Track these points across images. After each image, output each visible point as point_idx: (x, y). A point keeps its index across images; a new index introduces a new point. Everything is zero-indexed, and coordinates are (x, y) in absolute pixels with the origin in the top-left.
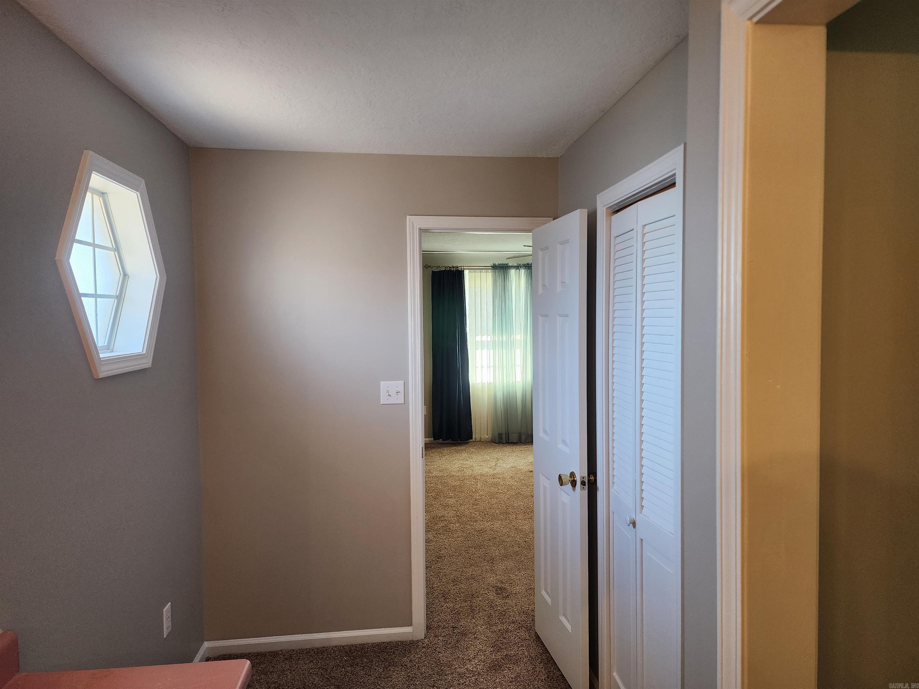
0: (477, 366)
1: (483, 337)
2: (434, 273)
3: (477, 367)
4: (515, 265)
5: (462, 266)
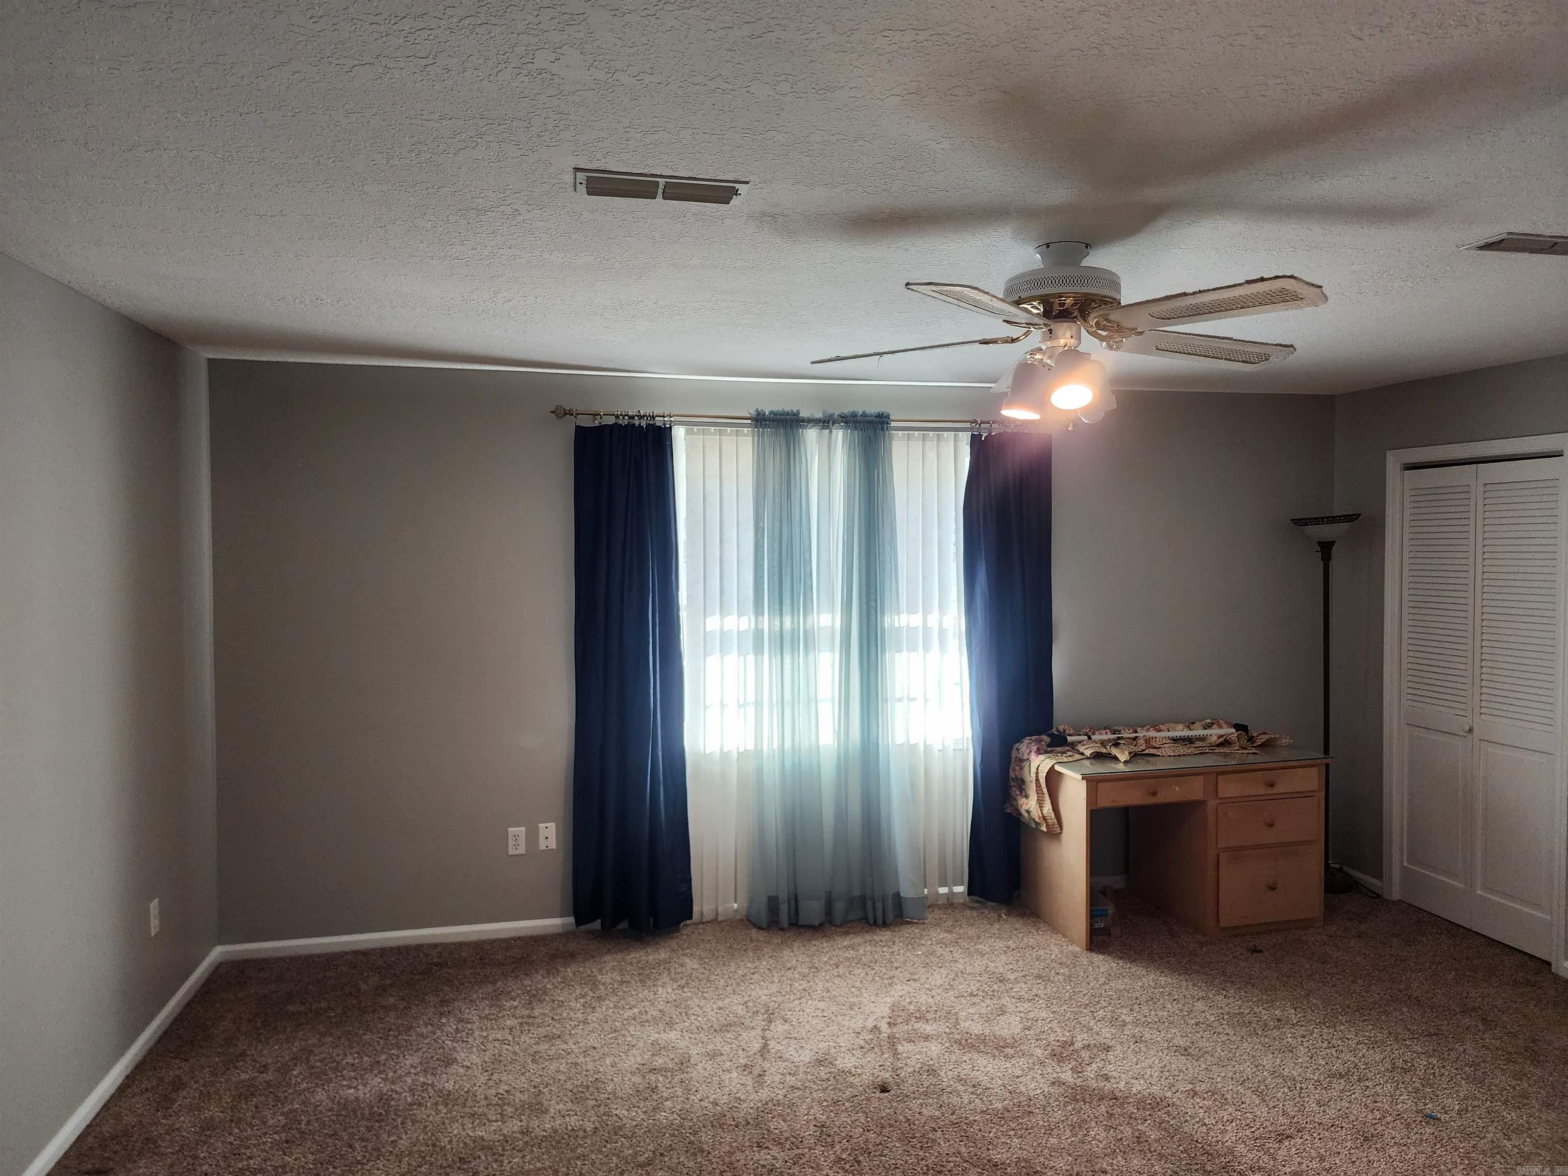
0: (707, 705)
1: (727, 619)
2: (581, 432)
3: (709, 707)
4: (819, 415)
5: (667, 413)
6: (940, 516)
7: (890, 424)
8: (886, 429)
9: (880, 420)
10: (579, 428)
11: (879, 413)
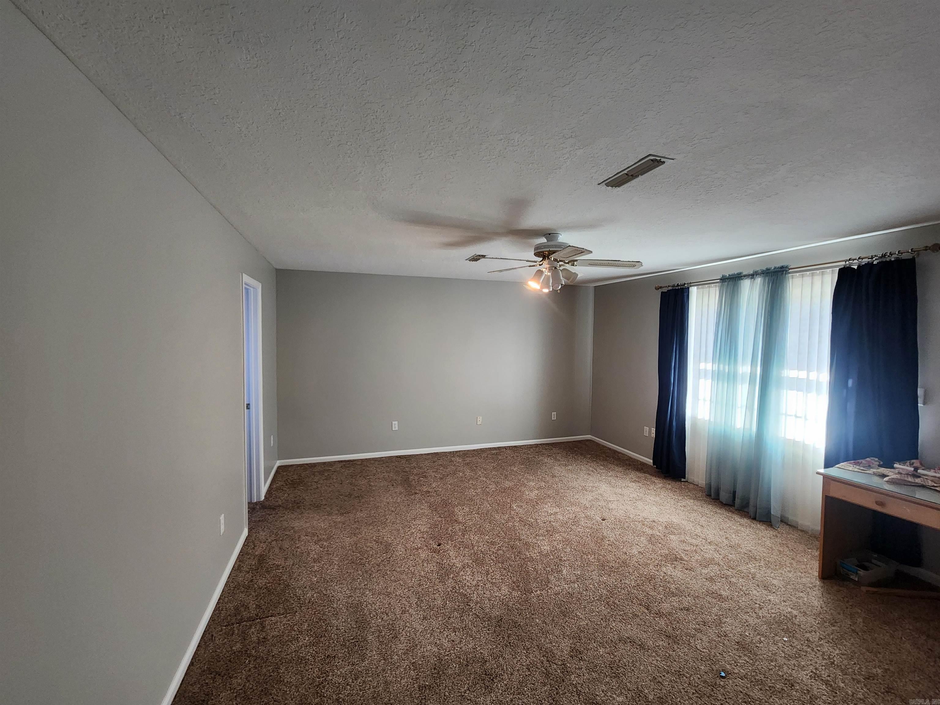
5: (689, 282)
6: (821, 317)
7: (790, 271)
8: (786, 274)
9: (782, 269)
10: (662, 293)
11: (782, 266)
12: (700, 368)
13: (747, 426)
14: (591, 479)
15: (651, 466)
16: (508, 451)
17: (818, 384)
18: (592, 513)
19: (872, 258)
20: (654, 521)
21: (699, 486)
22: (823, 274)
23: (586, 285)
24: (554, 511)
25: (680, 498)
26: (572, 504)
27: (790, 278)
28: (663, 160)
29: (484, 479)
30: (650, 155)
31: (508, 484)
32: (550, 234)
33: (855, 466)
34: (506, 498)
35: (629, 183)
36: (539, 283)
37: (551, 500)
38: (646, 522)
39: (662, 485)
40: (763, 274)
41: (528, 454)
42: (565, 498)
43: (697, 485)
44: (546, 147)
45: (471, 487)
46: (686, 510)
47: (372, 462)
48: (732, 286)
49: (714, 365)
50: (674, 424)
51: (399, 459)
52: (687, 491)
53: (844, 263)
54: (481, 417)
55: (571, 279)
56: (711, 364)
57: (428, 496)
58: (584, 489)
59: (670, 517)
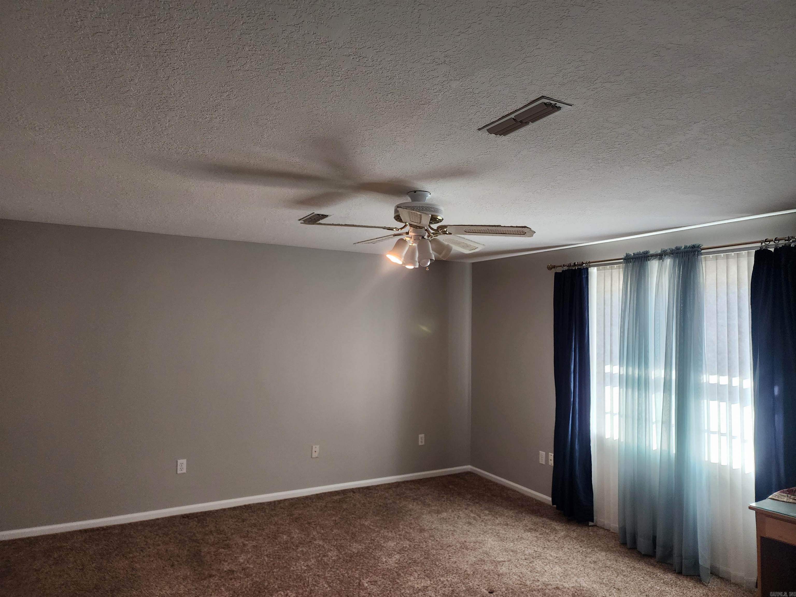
1: (614, 367)
5: (588, 261)
6: (739, 309)
7: (703, 251)
8: (698, 255)
9: (693, 249)
10: (556, 274)
11: (694, 245)
12: (606, 372)
13: (665, 447)
14: (472, 530)
15: (549, 505)
16: (357, 496)
17: (742, 390)
18: (475, 583)
19: (789, 240)
20: (558, 588)
21: (611, 531)
22: (738, 256)
23: (462, 261)
24: (422, 585)
25: (589, 550)
26: (448, 572)
27: (703, 260)
28: (558, 105)
29: (321, 543)
30: (543, 97)
31: (356, 547)
32: (415, 192)
33: (789, 495)
34: (354, 570)
35: (517, 131)
36: (400, 257)
37: (418, 568)
38: (547, 591)
39: (564, 532)
40: (673, 254)
41: (386, 498)
42: (437, 563)
43: (608, 530)
44: (411, 73)
45: (299, 558)
46: (597, 567)
47: (140, 528)
48: (638, 268)
49: (622, 369)
50: (577, 447)
51: (186, 519)
52: (597, 539)
53: (759, 244)
54: (318, 446)
55: (444, 253)
56: (618, 366)
57: (231, 579)
58: (464, 546)
59: (578, 580)
